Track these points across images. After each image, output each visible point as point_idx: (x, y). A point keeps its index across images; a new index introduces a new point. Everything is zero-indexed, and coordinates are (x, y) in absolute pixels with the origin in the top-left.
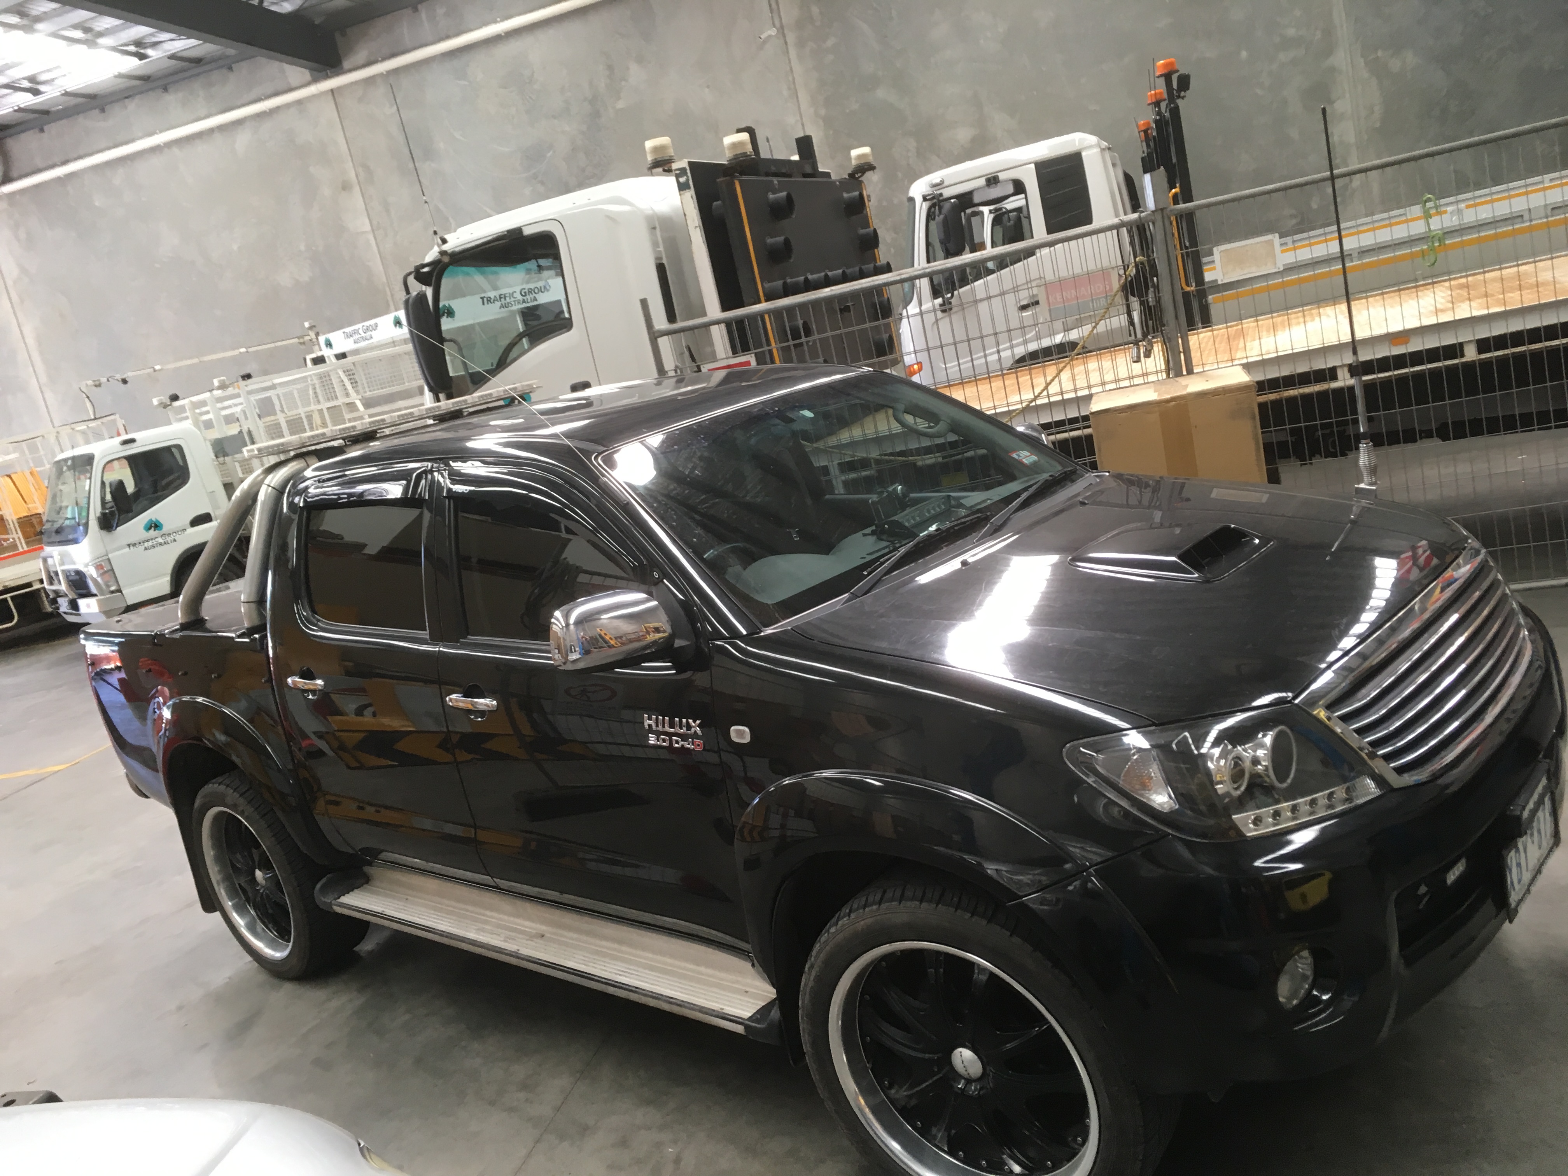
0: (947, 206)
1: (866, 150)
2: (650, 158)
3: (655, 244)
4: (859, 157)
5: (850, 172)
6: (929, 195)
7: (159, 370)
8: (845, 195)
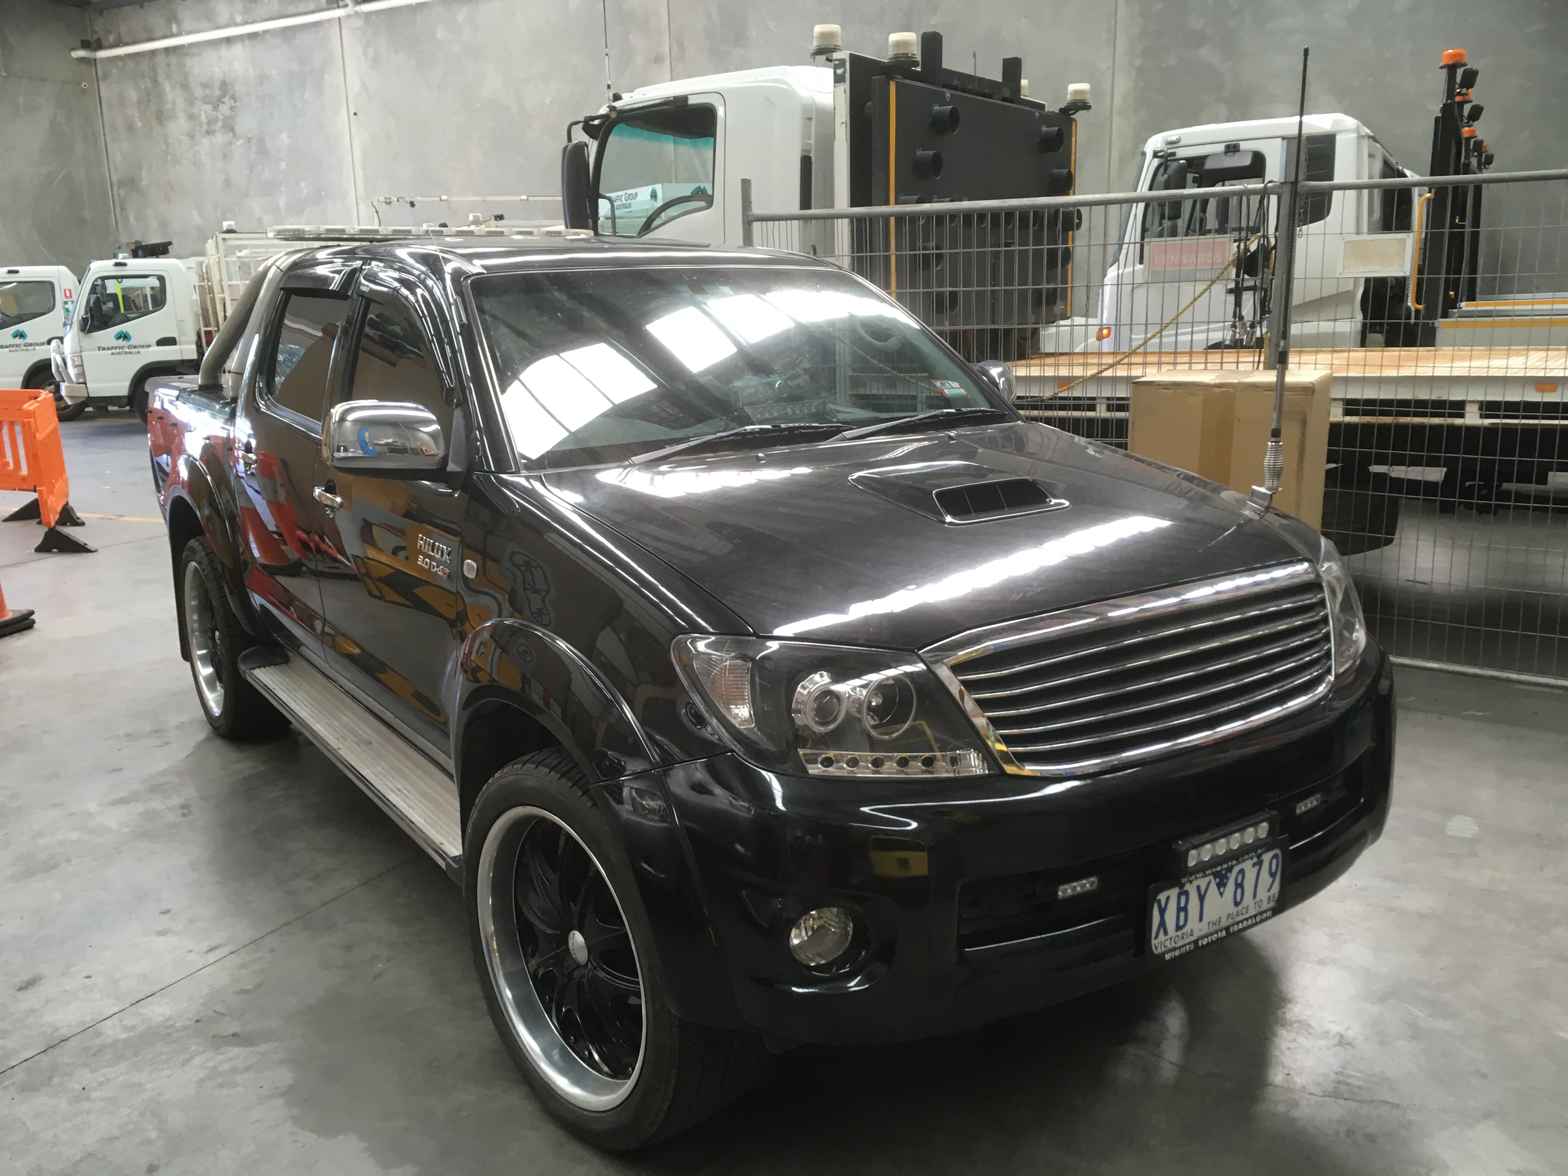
0: (1174, 165)
1: (1084, 86)
2: (815, 44)
3: (806, 136)
4: (1076, 92)
5: (1063, 107)
6: (1161, 151)
7: (445, 200)
8: (1044, 129)
